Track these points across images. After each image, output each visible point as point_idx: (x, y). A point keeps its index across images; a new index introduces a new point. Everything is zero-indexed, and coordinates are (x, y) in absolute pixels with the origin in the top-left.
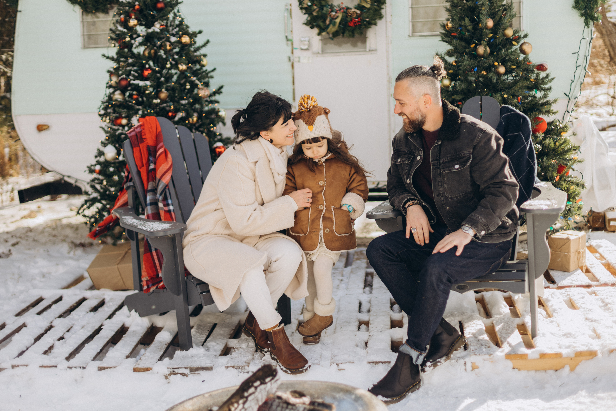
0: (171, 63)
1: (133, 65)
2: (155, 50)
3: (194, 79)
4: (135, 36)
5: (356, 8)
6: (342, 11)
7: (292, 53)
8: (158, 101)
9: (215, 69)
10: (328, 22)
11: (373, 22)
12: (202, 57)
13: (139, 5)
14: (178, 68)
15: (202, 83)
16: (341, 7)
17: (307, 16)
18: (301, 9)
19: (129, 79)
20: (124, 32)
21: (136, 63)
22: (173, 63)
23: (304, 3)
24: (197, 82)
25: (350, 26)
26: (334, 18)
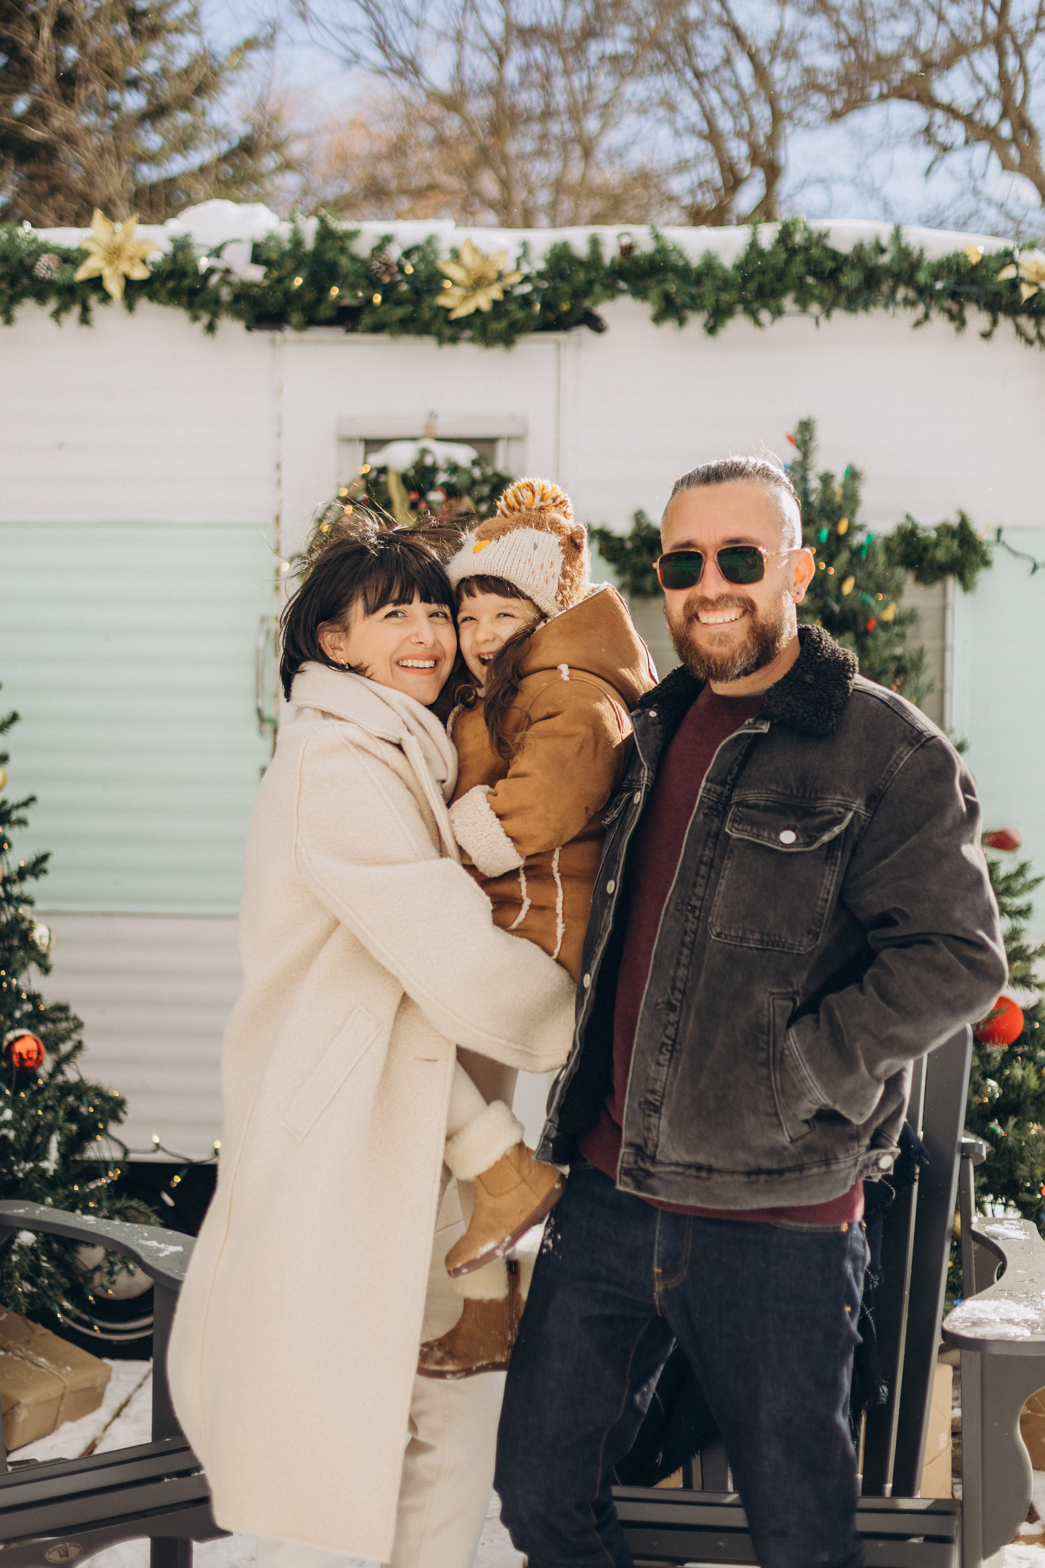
9: (31, 800)
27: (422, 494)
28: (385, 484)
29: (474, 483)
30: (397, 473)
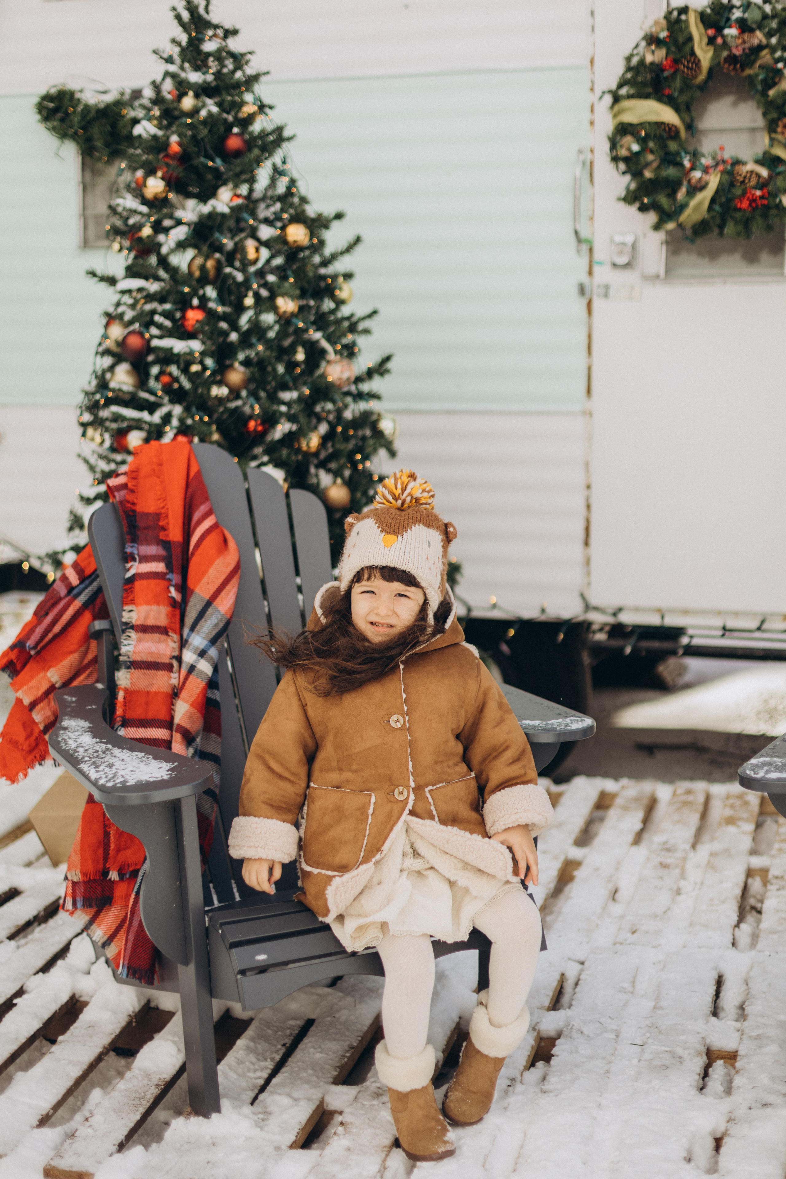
0: (257, 295)
1: (161, 298)
2: (218, 262)
3: (316, 335)
4: (169, 223)
5: (758, 162)
6: (720, 169)
7: (590, 273)
8: (224, 391)
9: (375, 313)
10: (681, 197)
12: (341, 279)
13: (180, 143)
14: (274, 309)
15: (339, 347)
16: (719, 157)
17: (628, 177)
18: (615, 159)
19: (148, 336)
20: (141, 212)
21: (169, 292)
22: (264, 293)
23: (621, 146)
24: (325, 344)
25: (740, 209)
26: (700, 184)
27: (719, 30)
28: (687, 21)
29: (765, 17)
30: (695, 11)
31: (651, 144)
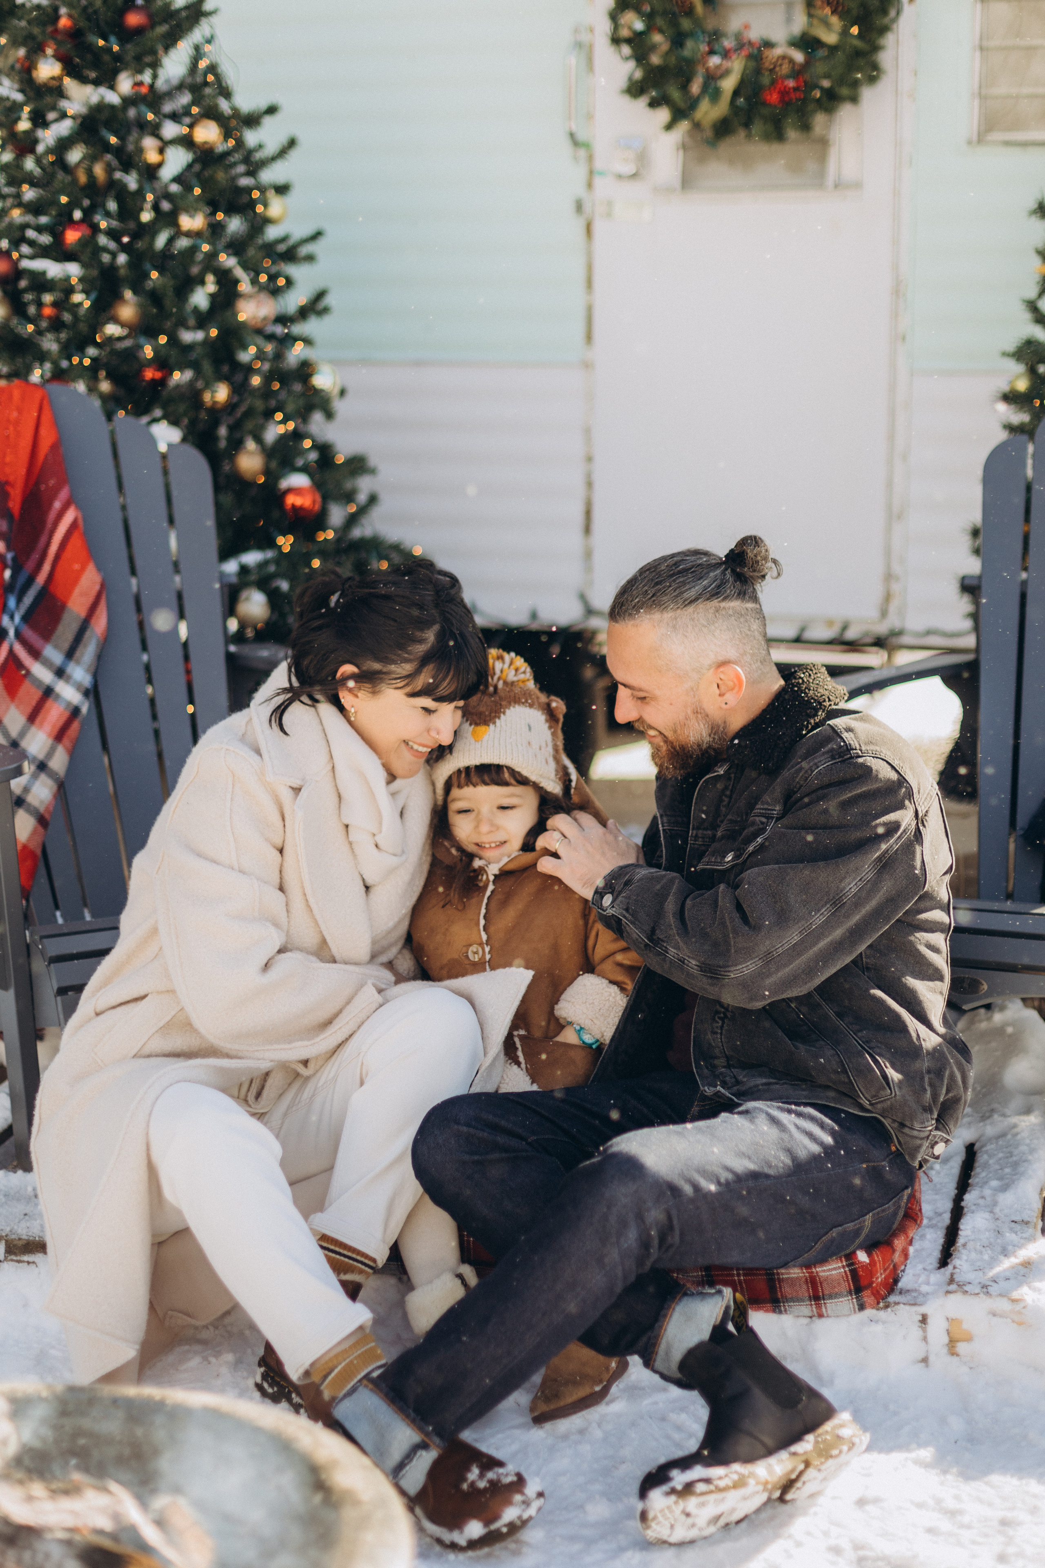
0: (156, 207)
1: (35, 209)
2: (109, 166)
3: (227, 261)
4: (51, 116)
5: (793, 44)
6: (744, 53)
7: (590, 186)
8: (117, 330)
9: (317, 236)
10: (695, 88)
11: (845, 91)
12: (270, 193)
13: (70, 16)
14: (175, 224)
16: (744, 39)
17: (631, 65)
18: (618, 42)
19: (15, 255)
20: (14, 102)
21: (45, 203)
22: (166, 206)
23: (623, 24)
24: (239, 273)
25: (768, 104)
26: (719, 73)
31: (659, 21)
